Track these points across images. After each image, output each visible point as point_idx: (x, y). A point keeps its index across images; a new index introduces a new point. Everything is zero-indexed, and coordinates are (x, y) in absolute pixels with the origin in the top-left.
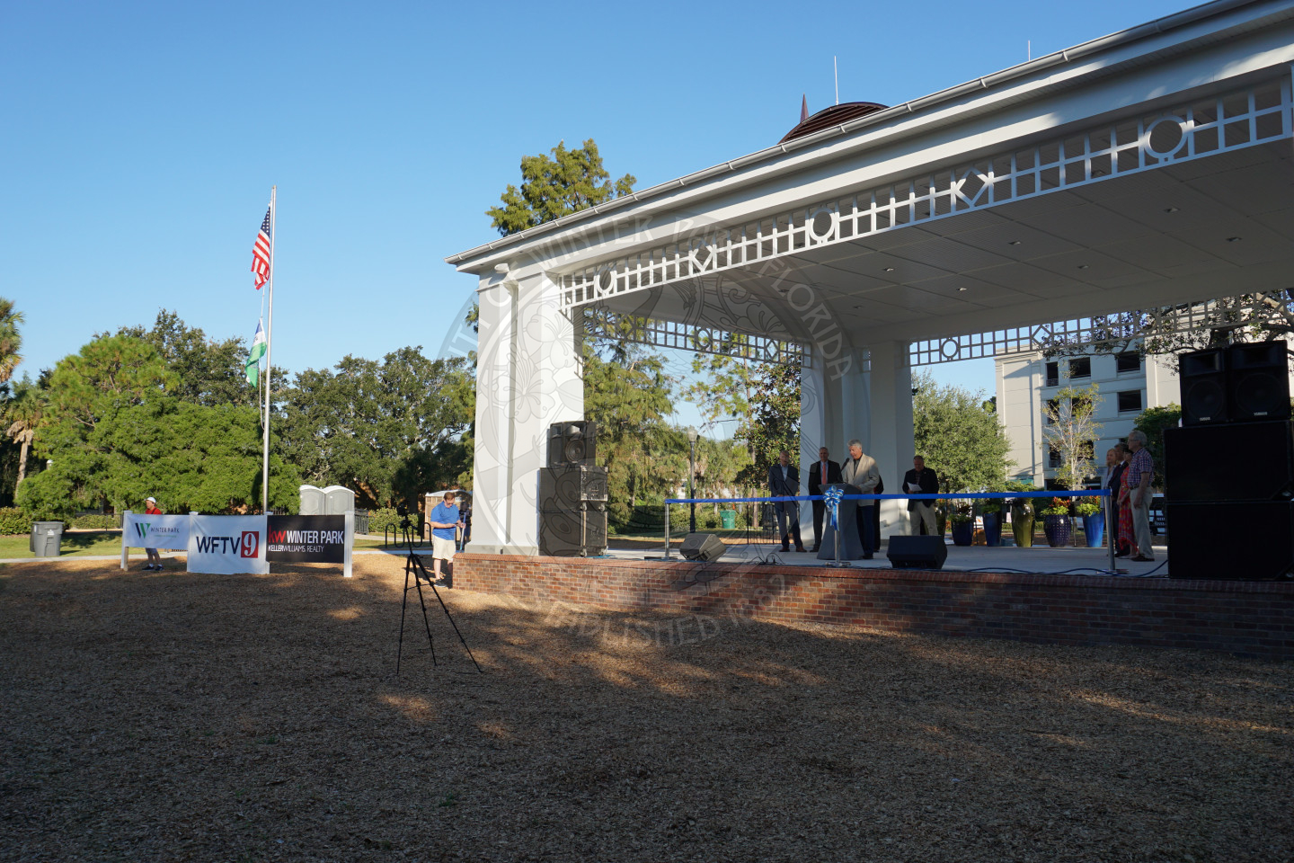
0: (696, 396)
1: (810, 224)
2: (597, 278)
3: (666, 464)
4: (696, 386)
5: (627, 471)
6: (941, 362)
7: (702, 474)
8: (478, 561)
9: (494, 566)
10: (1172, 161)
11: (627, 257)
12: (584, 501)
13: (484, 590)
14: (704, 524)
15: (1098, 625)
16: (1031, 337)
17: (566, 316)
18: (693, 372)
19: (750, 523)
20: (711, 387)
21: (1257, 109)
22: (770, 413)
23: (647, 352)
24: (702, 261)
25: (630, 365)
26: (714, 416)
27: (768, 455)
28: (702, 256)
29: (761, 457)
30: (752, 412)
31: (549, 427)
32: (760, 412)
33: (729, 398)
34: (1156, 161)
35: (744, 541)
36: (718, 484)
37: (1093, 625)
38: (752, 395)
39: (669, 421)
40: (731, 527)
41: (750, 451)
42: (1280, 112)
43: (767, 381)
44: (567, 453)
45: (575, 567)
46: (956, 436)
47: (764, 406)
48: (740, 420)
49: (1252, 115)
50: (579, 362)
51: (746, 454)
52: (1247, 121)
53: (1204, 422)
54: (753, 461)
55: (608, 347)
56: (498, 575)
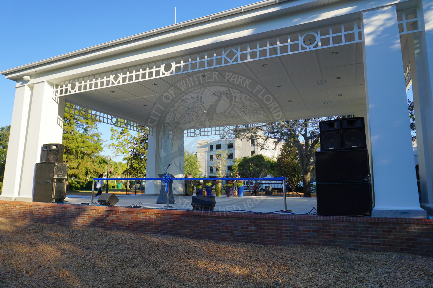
0: (111, 147)
1: (163, 66)
2: (70, 85)
3: (99, 167)
4: (111, 144)
5: (86, 169)
6: (194, 136)
7: (112, 172)
8: (3, 204)
9: (10, 206)
10: (312, 49)
11: (83, 77)
12: (55, 178)
13: (5, 217)
14: (111, 187)
15: (288, 236)
16: (223, 130)
17: (55, 100)
18: (111, 140)
19: (126, 187)
20: (116, 145)
21: (345, 31)
22: (135, 152)
23: (95, 131)
24: (116, 81)
25: (89, 135)
26: (116, 154)
27: (134, 165)
28: (116, 78)
29: (131, 166)
30: (129, 151)
31: (42, 146)
32: (132, 152)
33: (122, 149)
34: (306, 49)
35: (125, 193)
36: (117, 175)
37: (286, 236)
38: (129, 147)
39: (101, 154)
40: (120, 188)
41: (127, 165)
42: (354, 33)
43: (135, 142)
44: (49, 157)
45: (48, 207)
46: (187, 163)
47: (133, 150)
48: (125, 155)
49: (343, 33)
50: (60, 120)
51: (126, 166)
52: (341, 35)
53: (331, 150)
54: (128, 167)
55: (82, 128)
56: (12, 210)
